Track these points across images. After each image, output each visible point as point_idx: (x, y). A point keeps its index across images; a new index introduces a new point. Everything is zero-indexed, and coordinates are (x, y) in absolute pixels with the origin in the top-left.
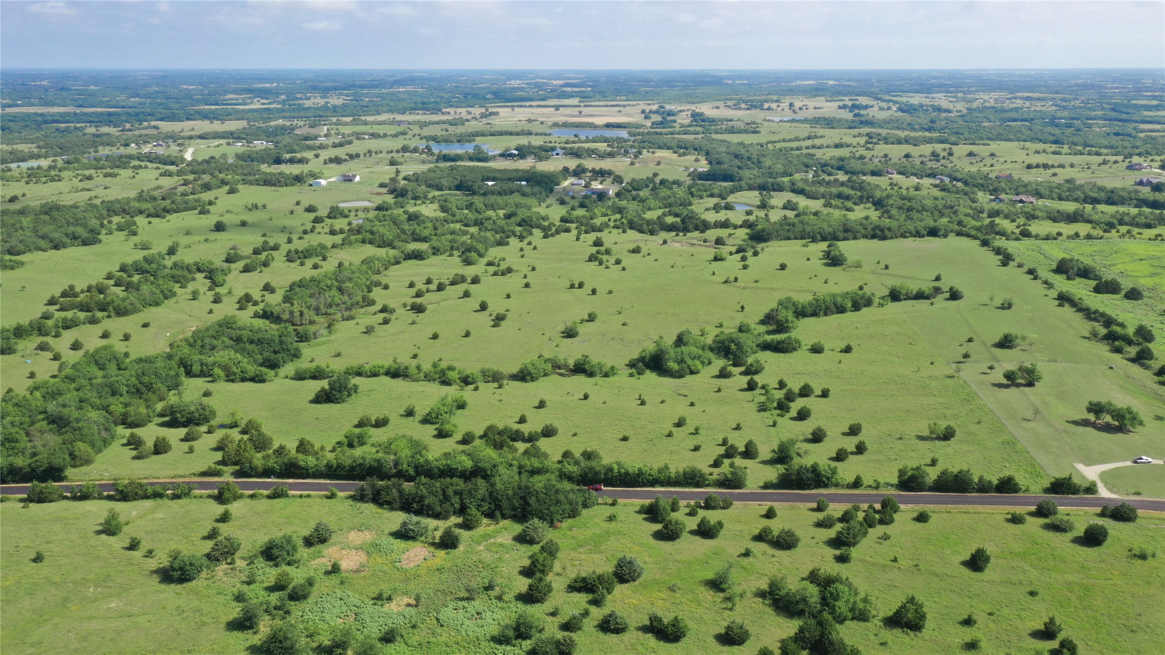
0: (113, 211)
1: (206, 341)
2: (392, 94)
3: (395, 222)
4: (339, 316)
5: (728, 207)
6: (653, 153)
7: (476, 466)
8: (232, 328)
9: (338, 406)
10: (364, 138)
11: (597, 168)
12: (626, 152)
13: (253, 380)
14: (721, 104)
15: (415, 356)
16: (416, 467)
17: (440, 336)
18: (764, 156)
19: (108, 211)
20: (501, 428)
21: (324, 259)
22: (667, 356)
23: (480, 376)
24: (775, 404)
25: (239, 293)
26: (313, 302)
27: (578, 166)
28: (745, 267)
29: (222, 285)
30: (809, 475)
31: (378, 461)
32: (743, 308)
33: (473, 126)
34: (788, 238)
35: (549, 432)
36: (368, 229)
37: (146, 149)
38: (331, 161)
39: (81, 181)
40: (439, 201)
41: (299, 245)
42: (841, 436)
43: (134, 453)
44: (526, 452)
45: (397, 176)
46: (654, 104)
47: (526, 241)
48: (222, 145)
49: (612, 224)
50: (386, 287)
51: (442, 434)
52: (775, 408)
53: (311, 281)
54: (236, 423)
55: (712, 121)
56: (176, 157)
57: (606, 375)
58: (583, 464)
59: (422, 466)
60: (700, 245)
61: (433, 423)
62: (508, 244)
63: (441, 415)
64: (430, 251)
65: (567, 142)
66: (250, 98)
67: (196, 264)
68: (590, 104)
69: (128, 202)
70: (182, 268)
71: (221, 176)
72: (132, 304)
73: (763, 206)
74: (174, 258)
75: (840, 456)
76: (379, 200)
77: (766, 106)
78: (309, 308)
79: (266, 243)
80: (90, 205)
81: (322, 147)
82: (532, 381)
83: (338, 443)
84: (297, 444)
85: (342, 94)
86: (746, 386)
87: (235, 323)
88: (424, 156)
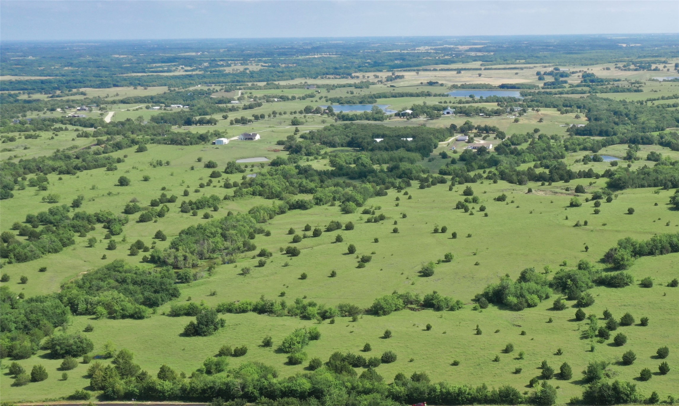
0: (29, 169)
1: (93, 283)
2: (308, 60)
3: (286, 176)
4: (219, 260)
5: (596, 159)
6: (537, 111)
7: (314, 387)
8: (118, 271)
9: (205, 338)
10: (274, 101)
11: (483, 126)
12: (512, 110)
13: (132, 316)
14: (612, 66)
15: (283, 294)
16: (261, 389)
17: (308, 277)
18: (641, 113)
19: (24, 169)
20: (344, 356)
21: (216, 209)
22: (507, 291)
23: (337, 311)
24: (597, 333)
25: (132, 240)
26: (196, 247)
27: (466, 123)
28: (596, 212)
29: (119, 234)
30: (610, 393)
31: (227, 384)
32: (587, 248)
33: (379, 88)
34: (643, 186)
35: (388, 359)
36: (259, 182)
37: (70, 113)
38: (237, 121)
39: (3, 142)
40: (330, 156)
41: (194, 197)
42: (650, 359)
43: (13, 381)
44: (363, 376)
45: (295, 134)
46: (549, 66)
47: (403, 191)
48: (141, 108)
49: (485, 175)
50: (268, 234)
51: (292, 362)
52: (596, 336)
53: (198, 229)
54: (110, 353)
55: (601, 81)
56: (96, 120)
57: (452, 309)
58: (409, 386)
59: (266, 388)
60: (562, 193)
61: (287, 352)
62: (386, 194)
63: (294, 344)
64: (313, 202)
65: (460, 102)
66: (175, 65)
67: (96, 215)
68: (490, 67)
69: (43, 161)
70: (83, 219)
71: (134, 136)
72: (32, 251)
73: (629, 157)
74: (77, 210)
75: (644, 376)
76: (274, 157)
77: (653, 66)
78: (192, 253)
79: (163, 195)
80: (8, 164)
81: (233, 109)
82: (384, 315)
83: (199, 370)
84: (158, 371)
85: (260, 61)
86: (575, 317)
87: (122, 266)
88: (325, 116)
